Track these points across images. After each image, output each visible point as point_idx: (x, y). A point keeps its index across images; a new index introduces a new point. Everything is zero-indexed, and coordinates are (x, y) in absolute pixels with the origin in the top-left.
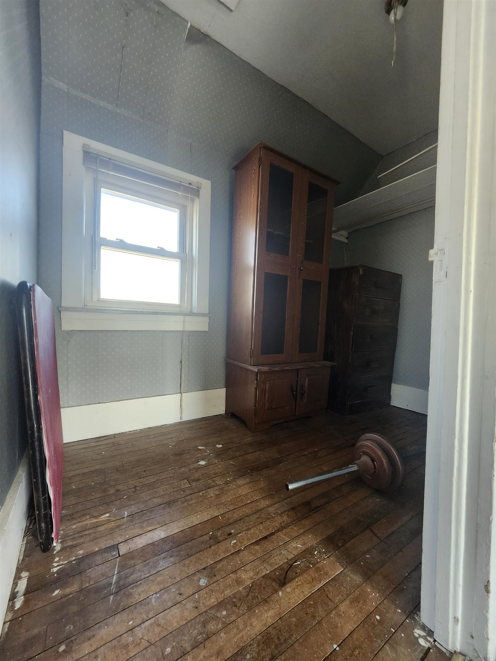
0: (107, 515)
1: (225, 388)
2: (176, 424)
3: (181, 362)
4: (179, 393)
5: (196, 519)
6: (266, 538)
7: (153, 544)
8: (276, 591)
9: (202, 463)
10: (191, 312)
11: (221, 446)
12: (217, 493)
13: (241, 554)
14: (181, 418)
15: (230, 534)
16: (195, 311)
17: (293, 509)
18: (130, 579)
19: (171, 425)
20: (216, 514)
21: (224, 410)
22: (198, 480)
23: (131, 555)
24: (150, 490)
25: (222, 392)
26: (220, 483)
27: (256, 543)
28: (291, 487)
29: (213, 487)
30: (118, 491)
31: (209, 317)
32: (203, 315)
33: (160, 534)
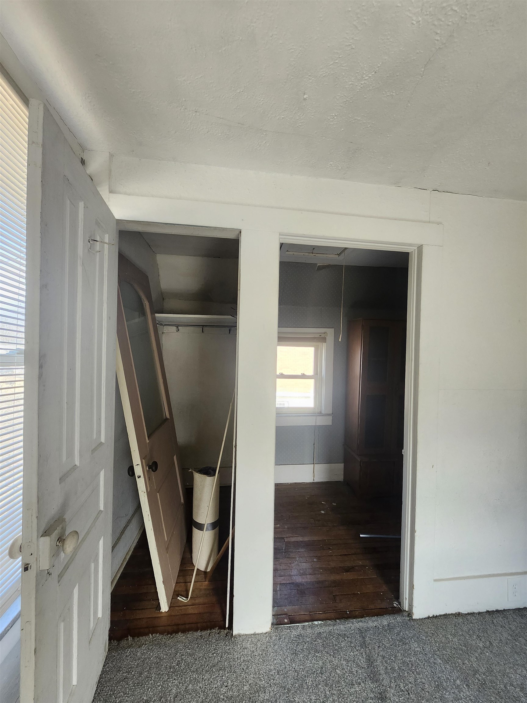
0: (279, 525)
1: (343, 464)
2: (310, 483)
3: (314, 444)
4: (312, 464)
5: (316, 538)
6: (346, 555)
7: (297, 542)
8: (343, 572)
9: (323, 512)
10: (321, 413)
11: (335, 504)
12: (328, 529)
13: (333, 557)
14: (314, 480)
15: (330, 548)
16: (323, 412)
17: (365, 548)
18: (289, 550)
19: (307, 483)
20: (325, 539)
21: (343, 478)
22: (319, 521)
23: (289, 542)
24: (295, 519)
25: (342, 466)
26: (330, 525)
27: (340, 555)
28: (361, 536)
29: (326, 526)
30: (282, 516)
31: (332, 416)
32: (329, 415)
33: (300, 539)
